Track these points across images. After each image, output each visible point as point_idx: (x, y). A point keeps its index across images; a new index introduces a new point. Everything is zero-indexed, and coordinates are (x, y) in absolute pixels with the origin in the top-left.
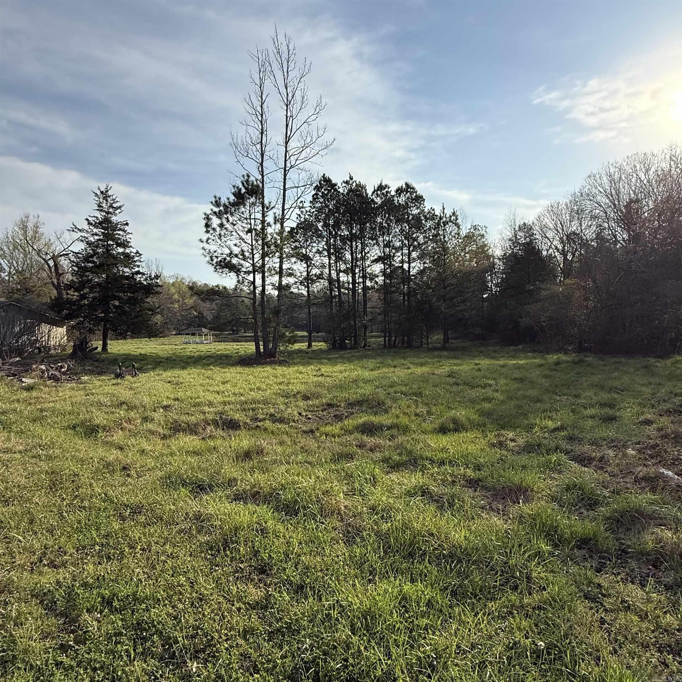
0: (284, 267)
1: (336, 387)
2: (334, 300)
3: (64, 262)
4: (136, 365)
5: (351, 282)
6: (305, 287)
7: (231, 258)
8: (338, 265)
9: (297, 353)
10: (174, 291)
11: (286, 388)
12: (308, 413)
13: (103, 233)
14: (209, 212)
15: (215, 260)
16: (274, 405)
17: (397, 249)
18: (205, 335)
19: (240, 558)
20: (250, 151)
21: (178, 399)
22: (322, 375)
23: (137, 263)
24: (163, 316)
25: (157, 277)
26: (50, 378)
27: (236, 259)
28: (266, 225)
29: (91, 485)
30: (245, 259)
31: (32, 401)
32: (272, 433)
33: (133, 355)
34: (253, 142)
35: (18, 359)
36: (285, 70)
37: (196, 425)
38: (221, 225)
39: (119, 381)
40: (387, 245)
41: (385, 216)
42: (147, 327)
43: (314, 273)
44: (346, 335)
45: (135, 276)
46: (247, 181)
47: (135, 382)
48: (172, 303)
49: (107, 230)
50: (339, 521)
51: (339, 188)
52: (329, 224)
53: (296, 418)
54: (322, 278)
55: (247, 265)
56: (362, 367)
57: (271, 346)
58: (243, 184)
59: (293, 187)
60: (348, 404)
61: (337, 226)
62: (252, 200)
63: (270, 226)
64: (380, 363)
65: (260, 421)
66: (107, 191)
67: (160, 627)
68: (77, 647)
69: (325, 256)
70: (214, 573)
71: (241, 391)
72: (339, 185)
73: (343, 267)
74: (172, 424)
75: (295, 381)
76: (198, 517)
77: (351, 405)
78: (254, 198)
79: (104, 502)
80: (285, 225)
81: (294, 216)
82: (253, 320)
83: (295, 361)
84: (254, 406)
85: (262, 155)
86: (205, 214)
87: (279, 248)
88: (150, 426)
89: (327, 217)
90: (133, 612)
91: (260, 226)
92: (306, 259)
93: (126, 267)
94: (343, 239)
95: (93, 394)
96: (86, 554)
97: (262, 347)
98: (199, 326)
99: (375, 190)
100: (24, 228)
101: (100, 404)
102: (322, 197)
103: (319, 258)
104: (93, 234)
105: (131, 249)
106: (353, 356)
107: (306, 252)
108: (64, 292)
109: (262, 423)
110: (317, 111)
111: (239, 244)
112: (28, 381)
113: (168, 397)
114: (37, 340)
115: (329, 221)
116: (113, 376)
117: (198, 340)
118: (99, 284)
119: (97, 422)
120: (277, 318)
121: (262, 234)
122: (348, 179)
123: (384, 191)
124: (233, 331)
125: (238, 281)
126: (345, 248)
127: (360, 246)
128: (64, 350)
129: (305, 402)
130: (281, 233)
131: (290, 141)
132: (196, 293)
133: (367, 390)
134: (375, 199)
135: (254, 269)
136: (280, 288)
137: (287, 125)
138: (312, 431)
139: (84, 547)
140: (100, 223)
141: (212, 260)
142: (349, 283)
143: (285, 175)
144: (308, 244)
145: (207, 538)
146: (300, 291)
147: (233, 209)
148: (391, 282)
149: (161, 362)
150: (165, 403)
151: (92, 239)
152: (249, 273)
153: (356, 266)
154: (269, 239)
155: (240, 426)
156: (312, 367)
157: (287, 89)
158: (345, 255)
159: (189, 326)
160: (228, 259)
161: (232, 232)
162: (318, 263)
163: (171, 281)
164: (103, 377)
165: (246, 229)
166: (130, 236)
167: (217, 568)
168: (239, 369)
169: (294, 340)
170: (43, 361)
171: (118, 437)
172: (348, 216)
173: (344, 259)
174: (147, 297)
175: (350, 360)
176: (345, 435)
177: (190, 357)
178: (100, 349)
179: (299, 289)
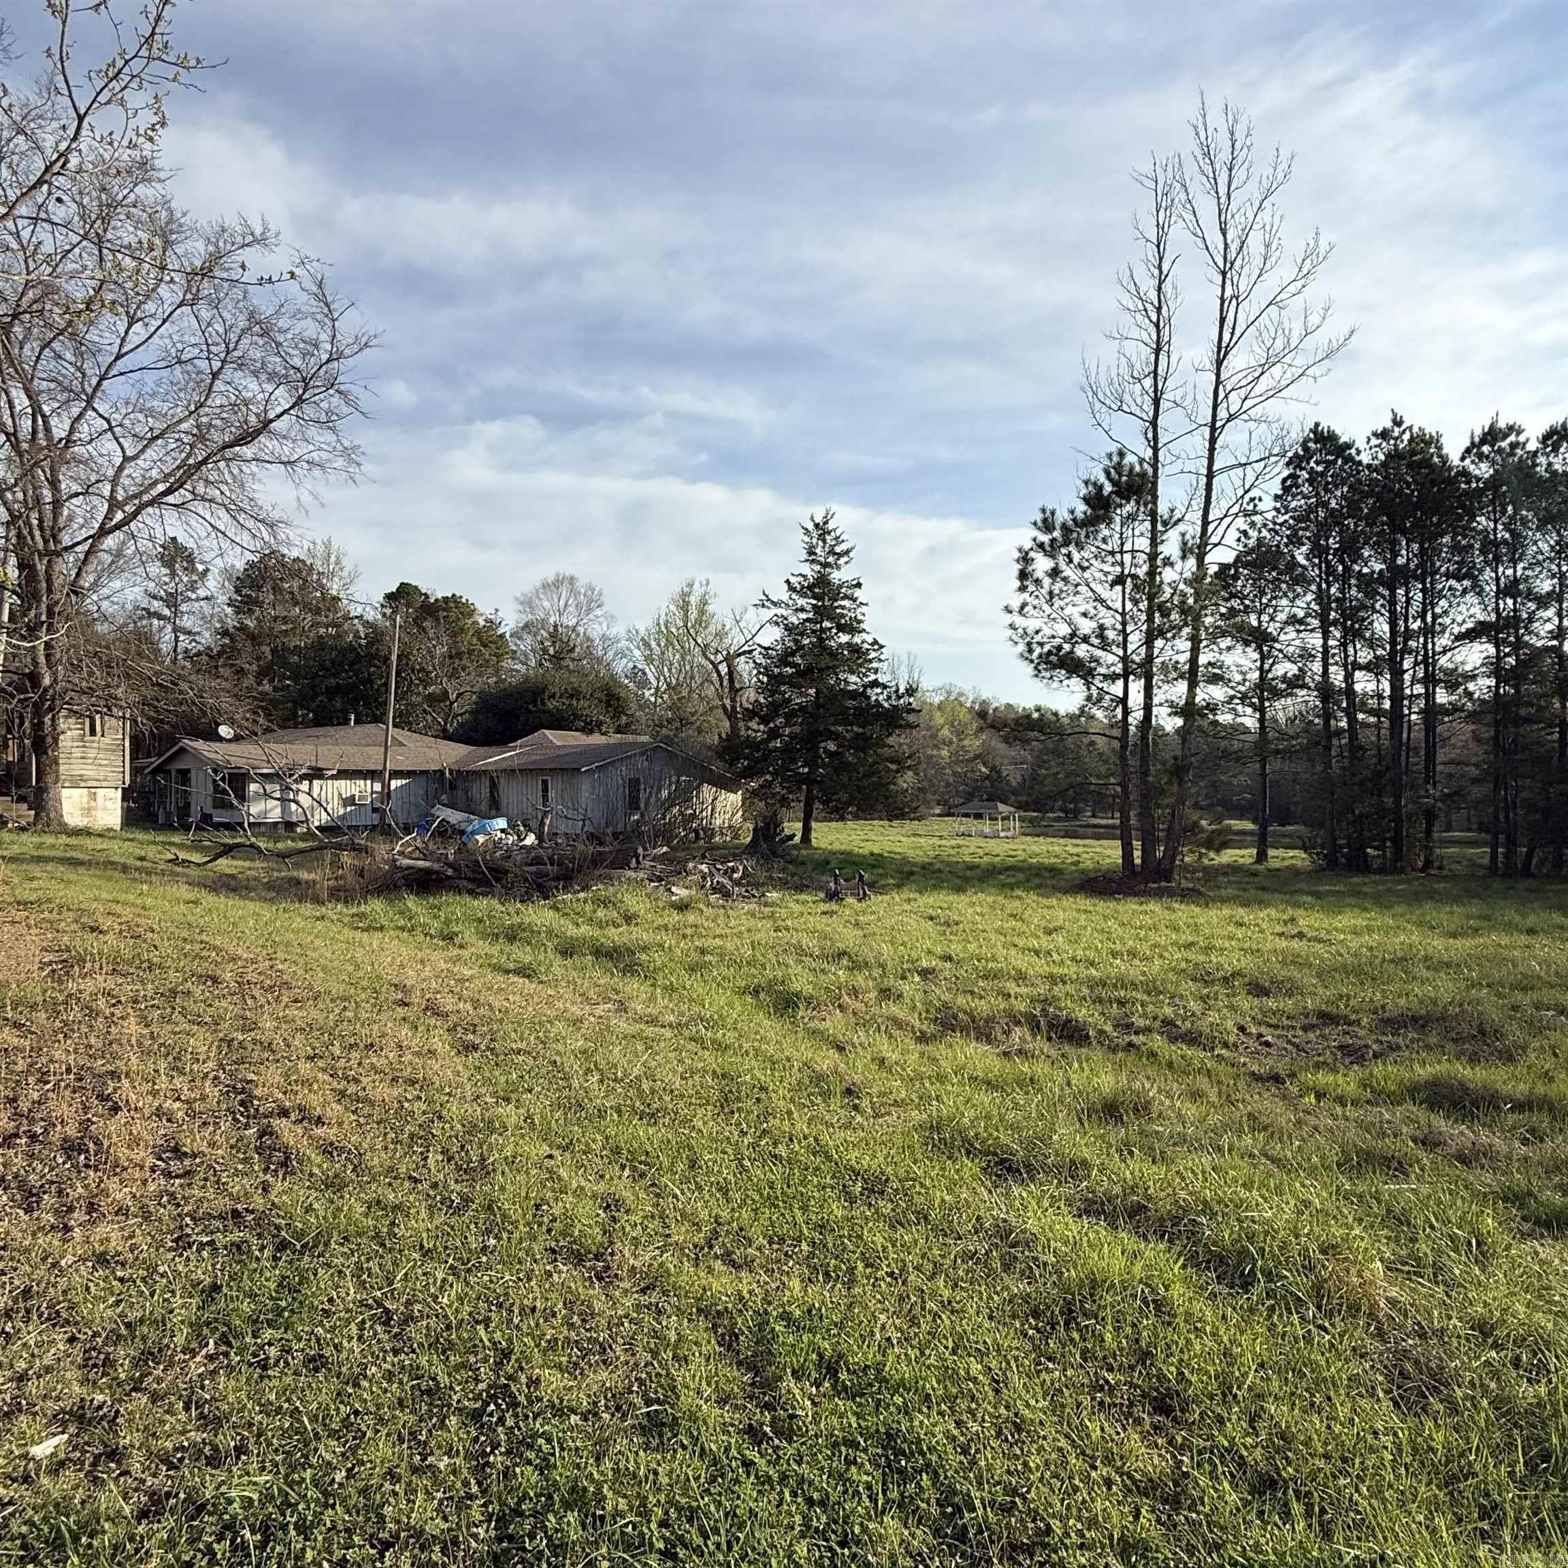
0: (1203, 659)
1: (1345, 970)
2: (1335, 742)
3: (744, 667)
4: (866, 876)
5: (1388, 692)
6: (1255, 710)
7: (1073, 645)
8: (1351, 651)
9: (1225, 873)
10: (941, 721)
11: (1202, 958)
12: (1263, 1030)
13: (814, 606)
14: (1028, 545)
15: (1038, 651)
16: (1172, 997)
17: (1543, 601)
18: (1003, 819)
19: (1105, 1358)
20: (1127, 397)
21: (950, 958)
22: (1301, 935)
23: (874, 665)
24: (916, 774)
25: (911, 691)
26: (715, 890)
27: (1084, 647)
28: (1159, 562)
29: (789, 1113)
30: (1105, 645)
31: (689, 931)
32: (1170, 1065)
33: (858, 855)
34: (1136, 374)
35: (665, 849)
36: (1223, 190)
37: (990, 1020)
38: (1055, 573)
39: (833, 906)
40: (1511, 589)
41: (1504, 512)
42: (887, 798)
43: (1280, 673)
44: (1367, 834)
45: (869, 691)
46: (1119, 467)
47: (864, 913)
48: (937, 747)
49: (822, 599)
50: (1372, 1336)
51: (1358, 452)
52: (1328, 547)
53: (1232, 1039)
54: (1304, 686)
55: (1110, 660)
56: (1420, 924)
57: (1160, 852)
58: (1108, 473)
59: (1232, 467)
60: (1382, 1020)
61: (1350, 549)
62: (1129, 508)
63: (1172, 565)
64: (1479, 917)
65: (1136, 1033)
66: (826, 523)
67: (934, 1458)
68: (777, 1442)
69: (1312, 631)
70: (1044, 1375)
71: (1091, 954)
72: (1361, 444)
73: (1365, 656)
74: (939, 1010)
75: (1227, 944)
76: (1003, 1232)
77: (1394, 1024)
78: (1132, 503)
79: (814, 1154)
80: (1208, 559)
81: (1232, 535)
82: (1119, 789)
83: (1223, 893)
84: (1123, 993)
85: (1157, 402)
86: (1020, 550)
87: (1192, 615)
88: (895, 1009)
89: (1323, 529)
90: (878, 1405)
91: (1145, 568)
92: (1260, 639)
93: (852, 673)
94: (1368, 584)
95: (788, 929)
96: (786, 1254)
97: (1137, 854)
98: (992, 798)
99: (1473, 443)
100: (685, 607)
101: (801, 951)
102: (1311, 481)
103: (1294, 635)
104: (797, 610)
105: (864, 635)
106: (1389, 891)
107: (1260, 622)
108: (741, 724)
109: (1142, 1038)
110: (1305, 271)
111: (1093, 612)
112: (680, 892)
113: (929, 952)
114: (694, 816)
115: (1327, 540)
116: (822, 895)
117: (987, 830)
118: (802, 708)
119: (796, 986)
120: (1180, 785)
121: (1148, 586)
122: (1389, 425)
123: (1504, 444)
124: (1066, 812)
125: (1089, 698)
126: (1373, 607)
127: (1419, 596)
128: (737, 836)
129: (1256, 1001)
130: (1196, 580)
131: (1230, 356)
132: (992, 726)
133: (1444, 989)
134: (1472, 467)
135: (1125, 669)
136: (1188, 710)
137: (1222, 320)
138: (1276, 1079)
139: (782, 1240)
140: (810, 587)
141: (1031, 651)
142: (1380, 697)
143: (1213, 441)
144: (1264, 601)
145: (1023, 1287)
146: (1239, 720)
147: (1083, 533)
148: (1518, 691)
149: (912, 873)
150: (925, 964)
151: (794, 620)
152: (1113, 677)
153: (1406, 651)
154: (1167, 595)
155: (1087, 1037)
156: (1273, 912)
157: (1224, 234)
158: (1371, 623)
159: (969, 797)
160: (1067, 647)
161: (1077, 586)
162: (1291, 649)
163: (937, 700)
164: (803, 897)
165: (1110, 578)
166: (863, 609)
167: (1051, 1365)
168: (1083, 902)
169: (1219, 842)
170: (704, 857)
171: (835, 1023)
172: (1383, 524)
173: (1367, 635)
174: (890, 734)
175: (1381, 901)
176: (1378, 1104)
177: (972, 867)
178: (797, 839)
179: (1237, 715)
